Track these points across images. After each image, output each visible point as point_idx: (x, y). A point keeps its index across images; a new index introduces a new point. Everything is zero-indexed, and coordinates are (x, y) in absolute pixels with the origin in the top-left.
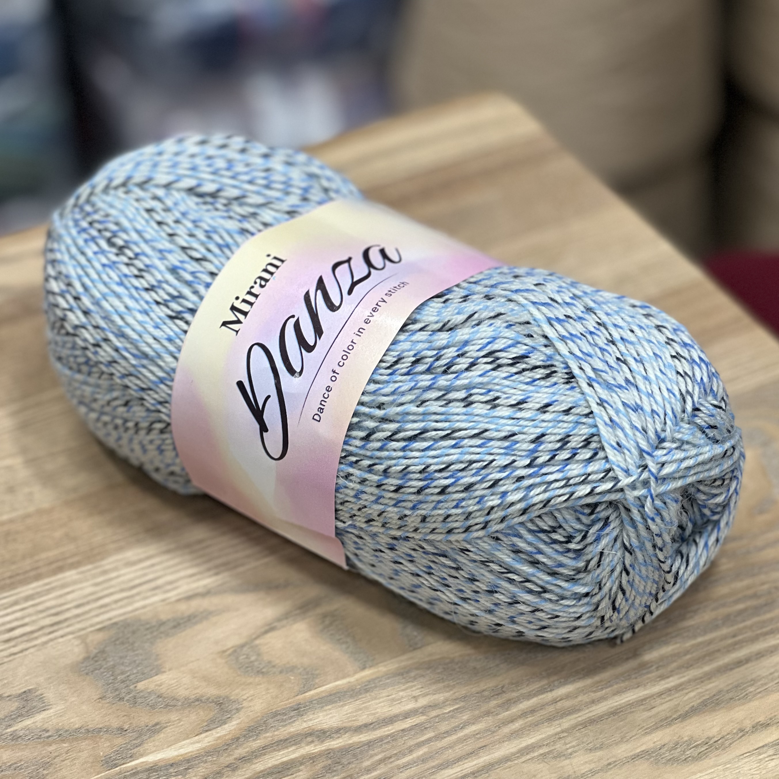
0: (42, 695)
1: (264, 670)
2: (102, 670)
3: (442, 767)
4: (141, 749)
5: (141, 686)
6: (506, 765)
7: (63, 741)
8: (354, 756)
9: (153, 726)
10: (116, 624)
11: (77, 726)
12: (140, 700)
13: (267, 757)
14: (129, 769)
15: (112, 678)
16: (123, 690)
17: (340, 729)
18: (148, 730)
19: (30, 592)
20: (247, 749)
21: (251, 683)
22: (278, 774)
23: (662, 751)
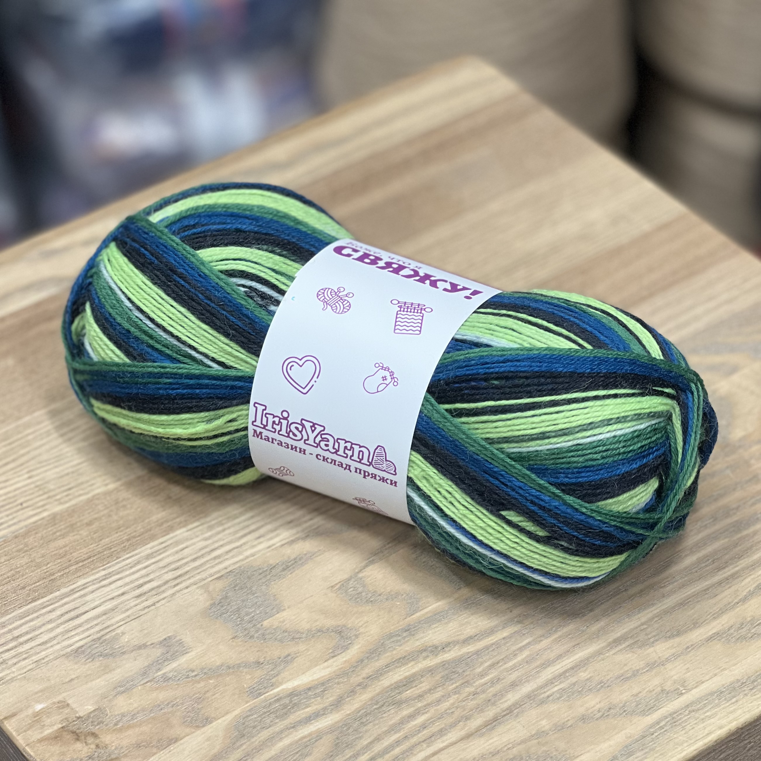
0: (181, 640)
1: (372, 599)
2: (229, 614)
4: (280, 678)
5: (266, 623)
6: (600, 658)
7: (210, 678)
8: (467, 664)
9: (285, 658)
10: (231, 572)
11: (218, 664)
12: (267, 637)
13: (390, 673)
14: (272, 697)
16: (252, 629)
17: (449, 643)
18: (281, 661)
19: (149, 551)
20: (373, 669)
21: (363, 612)
22: (404, 687)
23: (732, 631)
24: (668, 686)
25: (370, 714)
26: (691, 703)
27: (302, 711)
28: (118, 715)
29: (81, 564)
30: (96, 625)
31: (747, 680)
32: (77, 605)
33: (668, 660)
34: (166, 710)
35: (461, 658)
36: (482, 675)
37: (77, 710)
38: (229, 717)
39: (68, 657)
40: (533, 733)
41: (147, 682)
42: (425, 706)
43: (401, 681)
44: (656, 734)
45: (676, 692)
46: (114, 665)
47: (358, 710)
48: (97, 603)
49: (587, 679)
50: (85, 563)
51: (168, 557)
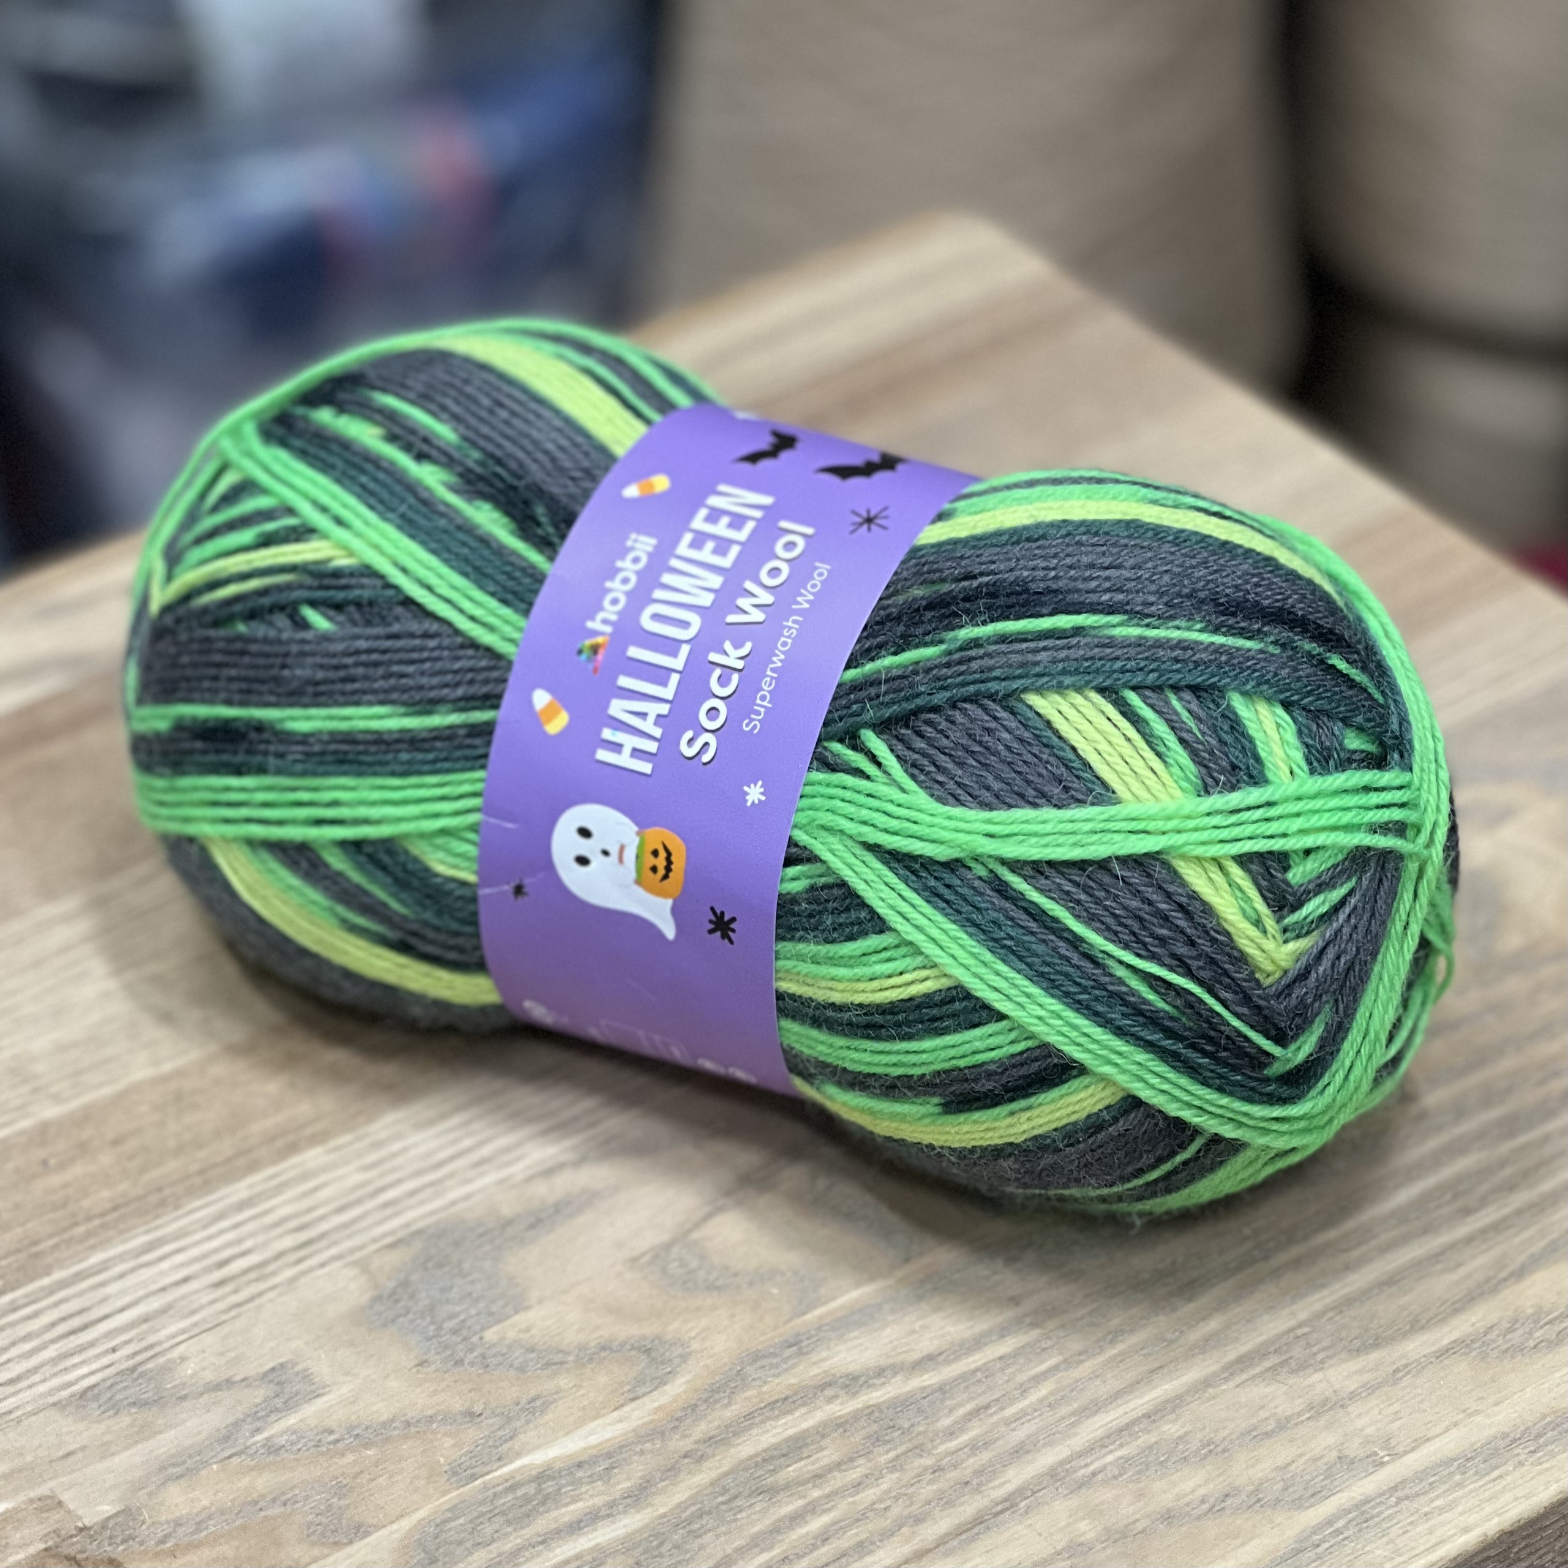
0: (306, 1370)
1: (718, 1283)
2: (410, 1316)
3: (1088, 1412)
4: (516, 1444)
5: (490, 1335)
6: (1207, 1395)
7: (366, 1446)
8: (920, 1411)
9: (529, 1403)
10: (419, 1232)
11: (384, 1417)
12: (493, 1361)
13: (755, 1431)
14: (499, 1481)
15: (432, 1328)
16: (460, 1347)
17: (883, 1370)
18: (520, 1410)
19: (244, 1194)
20: (716, 1424)
21: (698, 1309)
22: (782, 1459)
23: (1492, 1336)
24: (1354, 1449)
25: (709, 1513)
26: (1401, 1483)
27: (563, 1510)
28: (168, 1522)
29: (97, 1222)
30: (127, 1342)
31: (1523, 1434)
32: (87, 1304)
33: (1353, 1396)
34: (270, 1512)
35: (906, 1400)
36: (951, 1433)
37: (80, 1513)
38: (406, 1524)
39: (64, 1407)
40: (1059, 1548)
41: (230, 1457)
42: (828, 1496)
43: (776, 1447)
44: (1327, 1545)
45: (1370, 1460)
46: (160, 1422)
47: (681, 1507)
48: (128, 1299)
49: (1180, 1438)
50: (108, 1218)
51: (283, 1206)
